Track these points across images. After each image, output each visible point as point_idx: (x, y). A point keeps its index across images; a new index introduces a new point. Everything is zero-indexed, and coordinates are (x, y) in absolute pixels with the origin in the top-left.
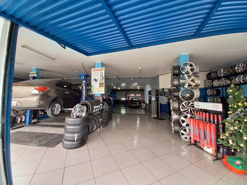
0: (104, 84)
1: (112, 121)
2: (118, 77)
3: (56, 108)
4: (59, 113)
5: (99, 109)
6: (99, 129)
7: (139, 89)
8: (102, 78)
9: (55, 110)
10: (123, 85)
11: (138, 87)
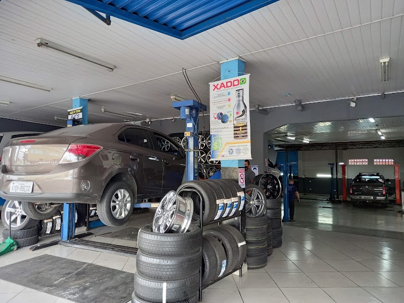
0: (249, 127)
1: (282, 248)
2: (300, 102)
3: (119, 201)
4: (126, 217)
5: (234, 210)
6: (237, 273)
7: (383, 138)
8: (242, 108)
9: (117, 206)
10: (323, 127)
11: (380, 133)
